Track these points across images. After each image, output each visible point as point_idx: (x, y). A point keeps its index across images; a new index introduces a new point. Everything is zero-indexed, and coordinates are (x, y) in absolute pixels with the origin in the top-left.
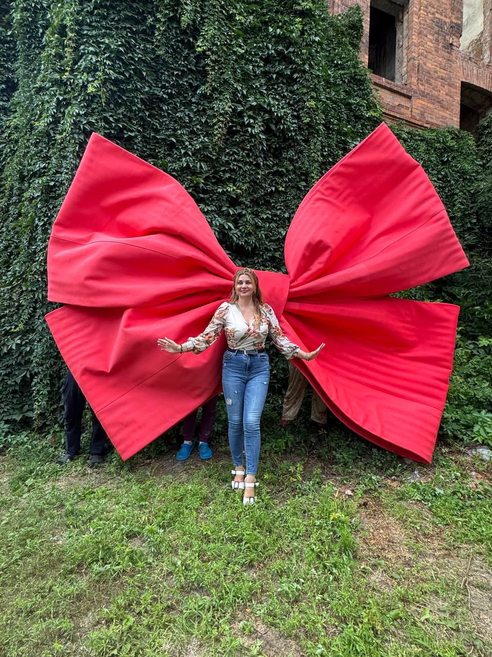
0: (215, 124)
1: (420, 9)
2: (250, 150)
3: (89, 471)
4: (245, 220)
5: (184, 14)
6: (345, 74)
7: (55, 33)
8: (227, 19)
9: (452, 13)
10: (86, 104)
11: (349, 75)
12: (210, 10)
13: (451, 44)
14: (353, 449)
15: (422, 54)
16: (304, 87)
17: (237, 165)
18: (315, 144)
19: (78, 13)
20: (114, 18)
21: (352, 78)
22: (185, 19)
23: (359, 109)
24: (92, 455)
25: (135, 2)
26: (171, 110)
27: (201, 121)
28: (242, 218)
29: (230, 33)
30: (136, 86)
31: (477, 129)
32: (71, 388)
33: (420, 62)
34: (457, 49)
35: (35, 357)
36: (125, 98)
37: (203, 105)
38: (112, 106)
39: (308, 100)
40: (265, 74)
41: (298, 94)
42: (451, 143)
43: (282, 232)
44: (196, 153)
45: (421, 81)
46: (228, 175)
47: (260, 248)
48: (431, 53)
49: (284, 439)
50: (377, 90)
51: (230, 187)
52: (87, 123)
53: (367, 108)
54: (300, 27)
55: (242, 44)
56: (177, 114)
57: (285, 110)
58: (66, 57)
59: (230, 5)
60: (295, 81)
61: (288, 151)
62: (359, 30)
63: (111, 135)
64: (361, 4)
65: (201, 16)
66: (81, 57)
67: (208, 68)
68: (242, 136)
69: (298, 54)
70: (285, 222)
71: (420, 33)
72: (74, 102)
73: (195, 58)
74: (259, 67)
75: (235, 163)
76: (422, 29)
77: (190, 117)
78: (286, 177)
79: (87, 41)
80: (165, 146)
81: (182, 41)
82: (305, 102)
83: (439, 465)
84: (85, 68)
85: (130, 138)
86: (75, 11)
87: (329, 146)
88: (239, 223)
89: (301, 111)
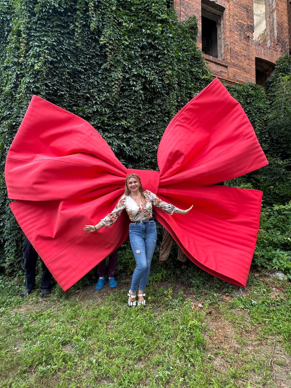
0: (113, 86)
1: (230, 18)
2: (135, 100)
3: (41, 300)
4: (133, 141)
5: (92, 23)
6: (188, 55)
7: (15, 35)
8: (118, 25)
9: (248, 20)
10: (34, 76)
11: (191, 55)
12: (107, 20)
13: (248, 37)
14: (202, 277)
15: (232, 43)
16: (164, 63)
17: (127, 109)
18: (173, 95)
19: (28, 23)
20: (50, 26)
21: (193, 57)
22: (93, 26)
23: (198, 74)
24: (43, 289)
25: (62, 16)
26: (86, 78)
27: (104, 84)
28: (132, 140)
29: (120, 33)
30: (65, 65)
31: (266, 83)
32: (28, 248)
33: (232, 47)
34: (252, 39)
35: (6, 229)
36: (58, 72)
37: (105, 75)
38: (50, 77)
39: (167, 70)
40: (141, 56)
41: (161, 67)
42: (252, 92)
43: (156, 147)
44: (102, 102)
45: (233, 57)
46: (122, 115)
47: (143, 157)
48: (237, 42)
49: (161, 273)
51: (123, 122)
52: (35, 87)
53: (202, 73)
54: (161, 29)
55: (127, 39)
56: (90, 80)
57: (154, 76)
58: (21, 49)
59: (119, 17)
60: (159, 60)
61: (157, 100)
62: (196, 29)
63: (50, 94)
64: (196, 15)
65: (102, 24)
66: (30, 49)
68: (129, 92)
69: (160, 44)
70: (157, 141)
71: (230, 31)
72: (27, 75)
73: (99, 47)
74: (138, 52)
76: (231, 29)
77: (98, 82)
78: (157, 115)
79: (34, 39)
80: (83, 99)
81: (91, 38)
82: (165, 71)
83: (254, 284)
84: (33, 55)
85: (62, 95)
86: (26, 22)
87: (181, 96)
88: (129, 143)
89: (164, 77)
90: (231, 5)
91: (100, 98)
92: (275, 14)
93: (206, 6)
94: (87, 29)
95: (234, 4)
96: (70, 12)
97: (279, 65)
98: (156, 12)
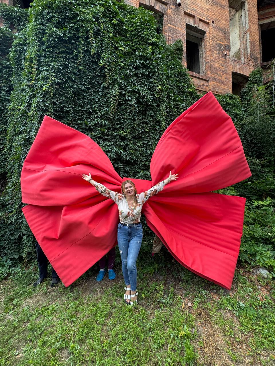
0: (111, 101)
1: (210, 40)
2: (130, 112)
4: (129, 147)
5: (92, 48)
6: (176, 72)
7: (28, 62)
8: (115, 49)
9: (225, 40)
10: (43, 96)
11: (178, 72)
12: (106, 45)
13: (226, 55)
15: (212, 60)
16: (155, 80)
18: (163, 107)
19: (38, 51)
20: (56, 52)
21: (179, 74)
22: (93, 51)
23: (183, 88)
24: (53, 278)
25: (67, 44)
26: (88, 96)
27: (104, 100)
29: (116, 56)
30: (70, 85)
31: (241, 93)
33: (212, 64)
34: (229, 57)
35: (23, 226)
36: (64, 92)
37: (105, 92)
38: (57, 96)
39: (157, 86)
40: (136, 74)
41: (152, 83)
42: (230, 101)
43: (149, 152)
44: (102, 116)
45: (213, 73)
46: (119, 126)
47: (138, 161)
48: (216, 59)
49: (154, 267)
50: (192, 79)
51: (120, 132)
52: (44, 106)
53: (187, 87)
54: (152, 51)
55: (123, 61)
56: (92, 97)
57: (146, 92)
58: (33, 73)
59: (116, 42)
60: (151, 77)
61: (149, 112)
62: (181, 51)
63: (57, 111)
64: (181, 38)
65: (102, 49)
66: (40, 73)
67: (106, 74)
68: (125, 106)
69: (151, 64)
70: (149, 146)
71: (210, 50)
72: (37, 95)
73: (99, 69)
74: (132, 71)
75: (123, 120)
77: (98, 99)
78: (149, 124)
79: (43, 64)
80: (86, 114)
81: (92, 61)
82: (156, 87)
83: (239, 281)
84: (42, 78)
85: (67, 111)
86: (36, 50)
87: (170, 107)
88: (126, 149)
89: (155, 92)
90: (210, 29)
91: (100, 112)
92: (248, 35)
93: (190, 31)
94: (88, 54)
95: (213, 28)
96: (74, 40)
97: (252, 77)
98: (147, 37)
